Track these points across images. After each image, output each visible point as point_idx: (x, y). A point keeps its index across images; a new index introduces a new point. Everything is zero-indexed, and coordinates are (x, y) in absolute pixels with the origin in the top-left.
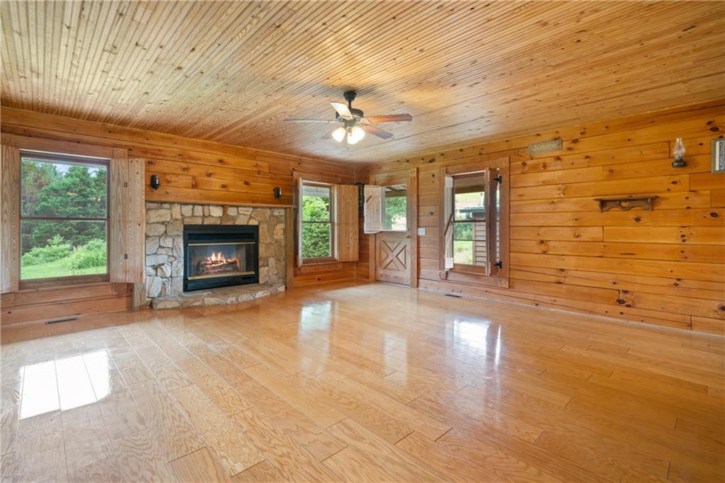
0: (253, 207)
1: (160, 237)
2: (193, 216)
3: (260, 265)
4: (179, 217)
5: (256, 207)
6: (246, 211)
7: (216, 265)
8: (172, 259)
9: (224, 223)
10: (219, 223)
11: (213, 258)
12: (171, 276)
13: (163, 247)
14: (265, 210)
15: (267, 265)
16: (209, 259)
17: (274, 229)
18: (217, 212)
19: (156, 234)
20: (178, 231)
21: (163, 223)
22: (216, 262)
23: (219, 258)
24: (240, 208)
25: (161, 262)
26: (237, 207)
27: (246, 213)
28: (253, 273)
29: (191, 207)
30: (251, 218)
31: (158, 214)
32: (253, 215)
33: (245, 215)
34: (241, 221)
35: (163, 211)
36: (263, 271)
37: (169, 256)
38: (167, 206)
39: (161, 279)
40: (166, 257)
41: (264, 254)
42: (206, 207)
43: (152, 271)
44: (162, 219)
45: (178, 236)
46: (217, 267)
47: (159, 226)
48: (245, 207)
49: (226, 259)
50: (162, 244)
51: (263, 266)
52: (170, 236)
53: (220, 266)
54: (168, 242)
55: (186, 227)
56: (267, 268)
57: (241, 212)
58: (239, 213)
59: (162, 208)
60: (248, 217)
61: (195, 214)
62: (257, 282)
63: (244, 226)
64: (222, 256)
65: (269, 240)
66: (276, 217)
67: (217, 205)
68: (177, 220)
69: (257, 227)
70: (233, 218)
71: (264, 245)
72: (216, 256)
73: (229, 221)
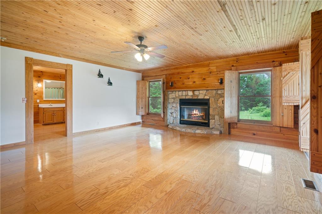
0: (207, 90)
1: (172, 103)
2: (182, 95)
3: (210, 118)
4: (178, 96)
5: (208, 90)
6: (203, 92)
7: (195, 116)
8: (176, 111)
9: (194, 98)
10: (191, 98)
11: (195, 112)
12: (175, 117)
13: (173, 107)
14: (212, 91)
15: (214, 119)
16: (193, 112)
17: (218, 100)
18: (190, 93)
19: (171, 102)
20: (177, 101)
21: (173, 98)
22: (195, 114)
23: (197, 113)
24: (200, 91)
25: (173, 112)
26: (199, 90)
27: (203, 93)
28: (207, 122)
29: (182, 92)
30: (205, 95)
31: (172, 95)
32: (206, 94)
33: (202, 94)
34: (201, 97)
35: (173, 94)
36: (212, 122)
37: (175, 110)
38: (174, 92)
39: (173, 118)
40: (174, 110)
41: (212, 113)
42: (187, 92)
43: (170, 115)
44: (173, 97)
45: (178, 103)
46: (196, 117)
47: (172, 99)
48: (203, 90)
49: (200, 113)
50: (173, 106)
51: (212, 119)
52: (175, 103)
53: (197, 116)
54: (174, 105)
55: (180, 100)
56: (214, 120)
57: (201, 93)
58: (200, 93)
59: (173, 93)
60: (204, 95)
61: (183, 95)
62: (209, 126)
63: (203, 99)
64: (198, 111)
65: (215, 106)
66: (220, 94)
67: (191, 91)
68: (177, 97)
69: (208, 100)
70: (198, 96)
71: (212, 109)
72: (196, 111)
73: (195, 97)
